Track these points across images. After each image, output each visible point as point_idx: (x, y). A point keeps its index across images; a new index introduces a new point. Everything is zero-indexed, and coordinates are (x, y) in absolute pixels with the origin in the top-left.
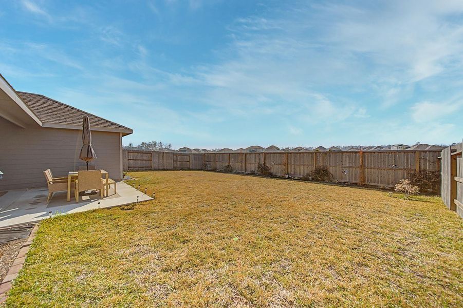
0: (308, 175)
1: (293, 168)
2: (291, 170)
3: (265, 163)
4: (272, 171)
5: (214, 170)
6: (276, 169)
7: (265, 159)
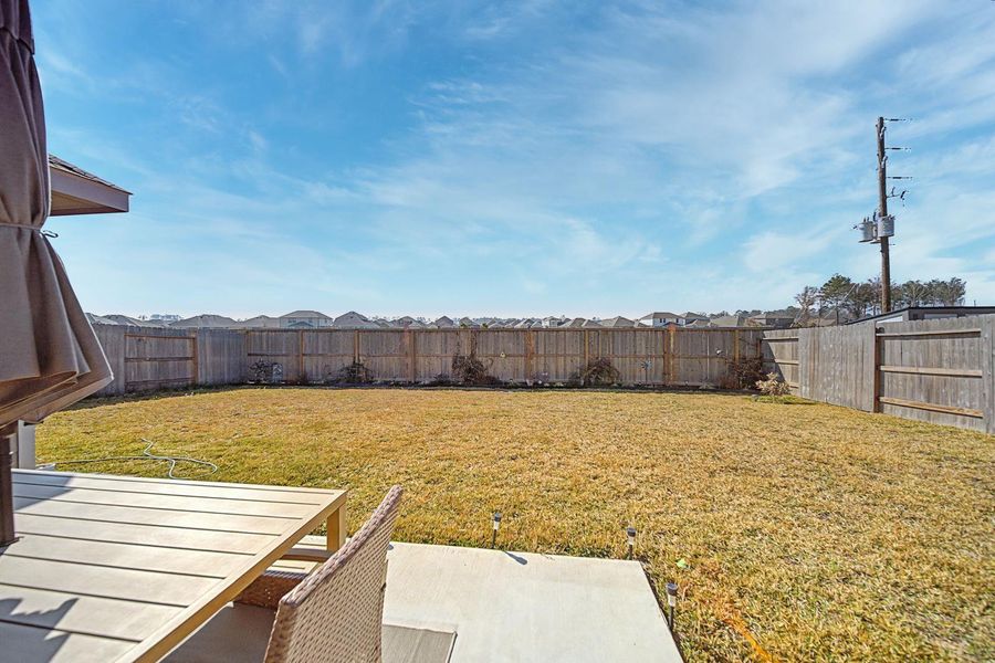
0: (574, 375)
1: (543, 362)
2: (538, 365)
3: (472, 355)
4: (491, 372)
5: (303, 382)
6: (500, 368)
7: (474, 345)
